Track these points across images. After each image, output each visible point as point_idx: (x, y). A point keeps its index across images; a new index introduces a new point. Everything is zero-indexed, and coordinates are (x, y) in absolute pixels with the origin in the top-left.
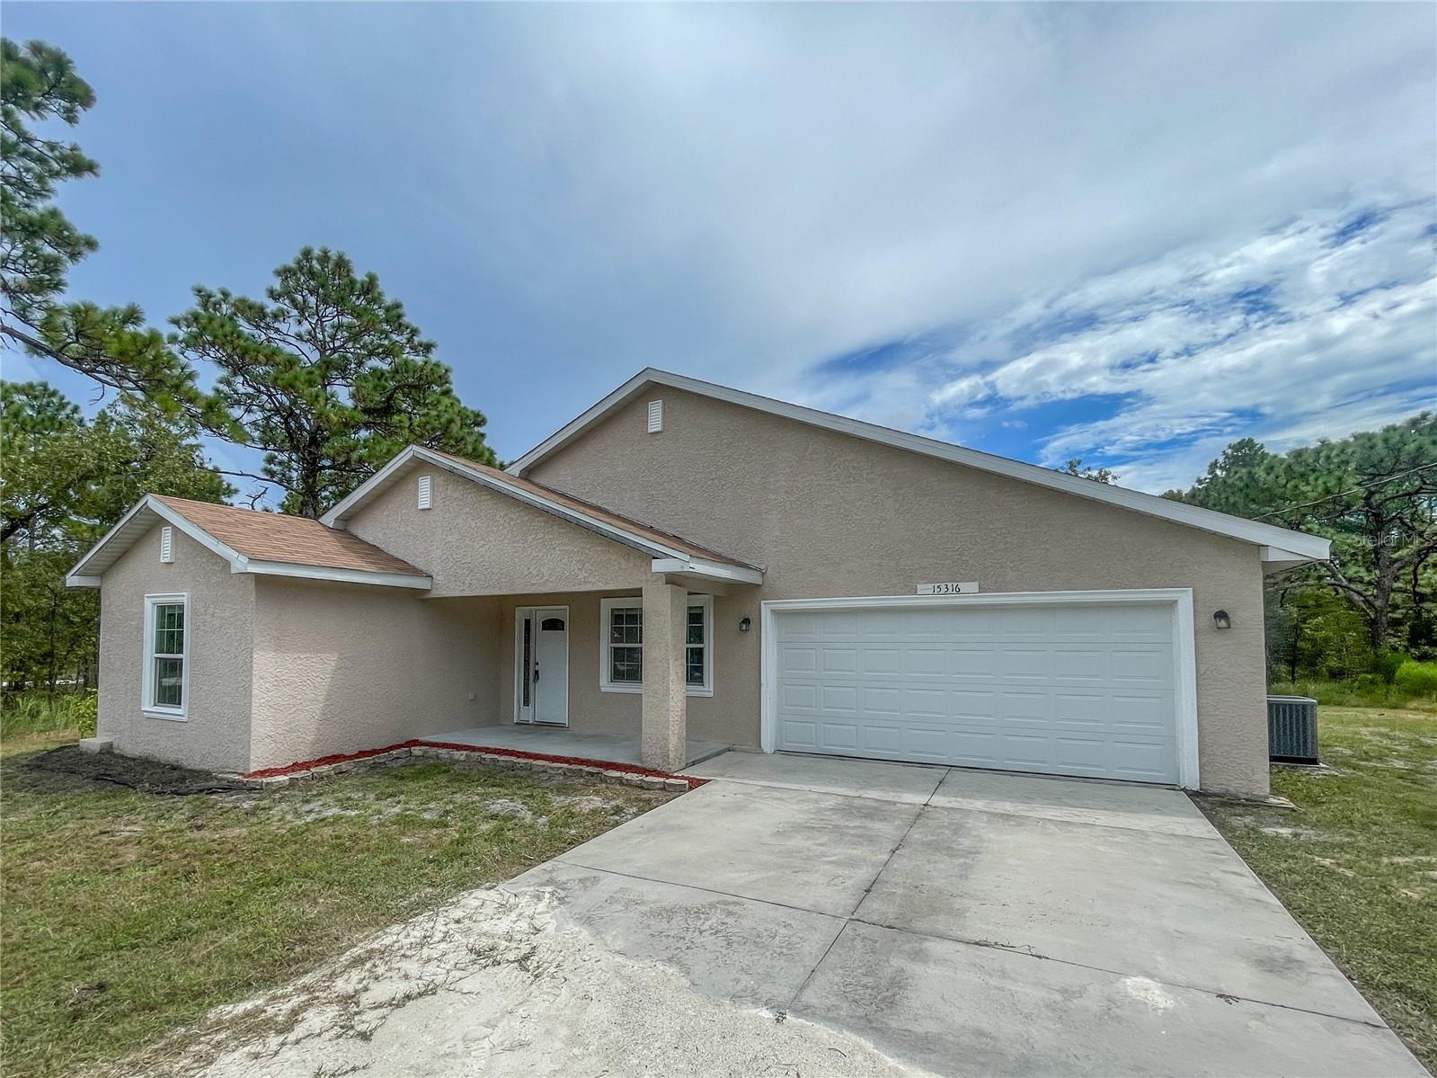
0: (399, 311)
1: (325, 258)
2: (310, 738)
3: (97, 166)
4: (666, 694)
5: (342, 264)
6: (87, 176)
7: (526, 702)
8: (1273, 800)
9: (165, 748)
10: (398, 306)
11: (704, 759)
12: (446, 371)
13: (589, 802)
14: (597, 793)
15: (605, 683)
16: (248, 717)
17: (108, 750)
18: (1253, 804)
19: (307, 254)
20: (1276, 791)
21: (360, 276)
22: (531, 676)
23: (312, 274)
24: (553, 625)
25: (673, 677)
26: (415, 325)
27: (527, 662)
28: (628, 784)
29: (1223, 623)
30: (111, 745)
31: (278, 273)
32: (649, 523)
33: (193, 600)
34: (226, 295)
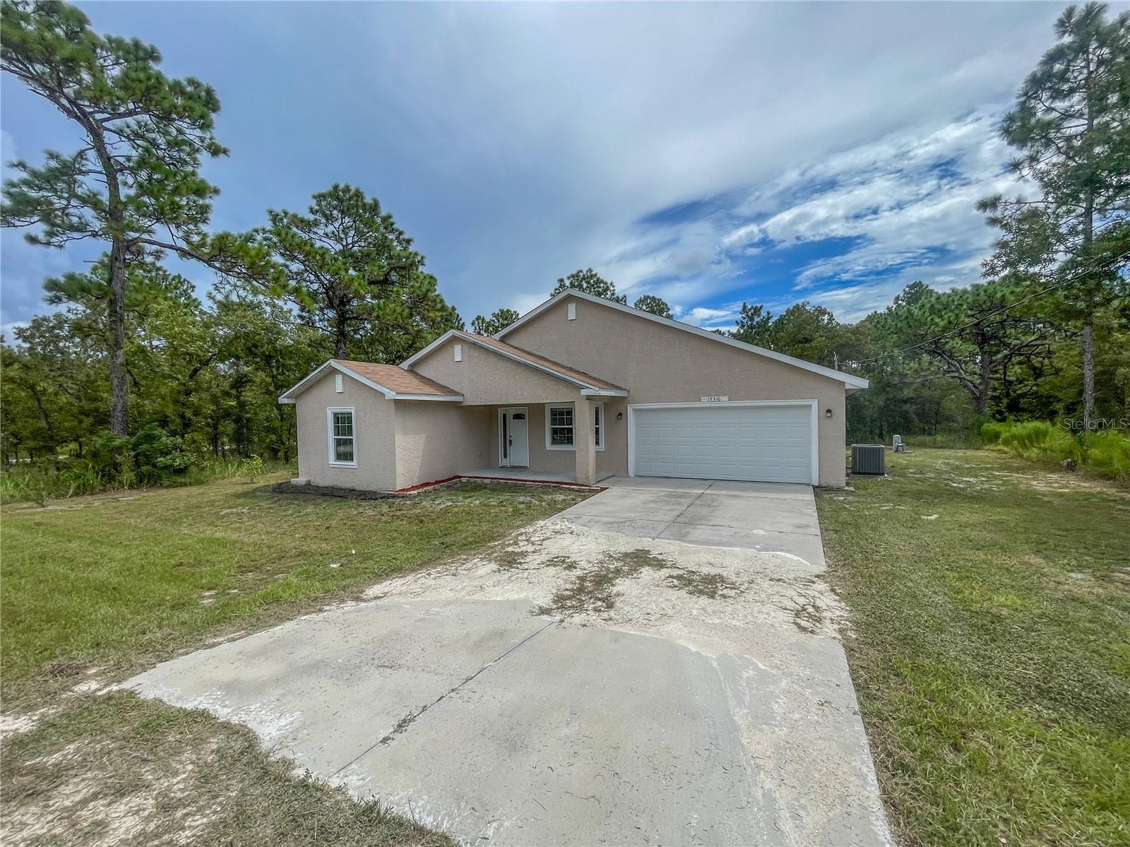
0: (391, 220)
1: (347, 189)
2: (417, 475)
3: (229, 151)
4: (588, 450)
5: (358, 194)
6: (222, 155)
7: (505, 457)
8: (846, 488)
9: (343, 481)
10: (390, 217)
11: (604, 480)
12: (422, 258)
13: (560, 497)
14: (561, 494)
15: (548, 445)
16: (394, 465)
17: (308, 484)
18: (838, 490)
19: (336, 187)
20: (847, 484)
21: (368, 200)
22: (507, 442)
23: (338, 199)
24: (518, 416)
25: (590, 442)
26: (401, 229)
27: (505, 437)
28: (573, 490)
29: (829, 415)
30: (309, 481)
31: (314, 197)
32: (569, 366)
33: (356, 411)
34: (286, 213)
